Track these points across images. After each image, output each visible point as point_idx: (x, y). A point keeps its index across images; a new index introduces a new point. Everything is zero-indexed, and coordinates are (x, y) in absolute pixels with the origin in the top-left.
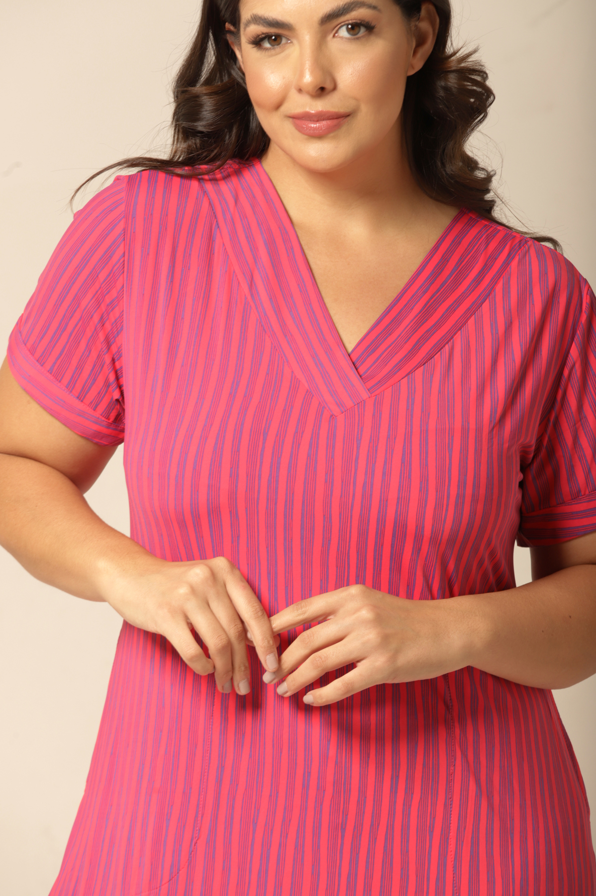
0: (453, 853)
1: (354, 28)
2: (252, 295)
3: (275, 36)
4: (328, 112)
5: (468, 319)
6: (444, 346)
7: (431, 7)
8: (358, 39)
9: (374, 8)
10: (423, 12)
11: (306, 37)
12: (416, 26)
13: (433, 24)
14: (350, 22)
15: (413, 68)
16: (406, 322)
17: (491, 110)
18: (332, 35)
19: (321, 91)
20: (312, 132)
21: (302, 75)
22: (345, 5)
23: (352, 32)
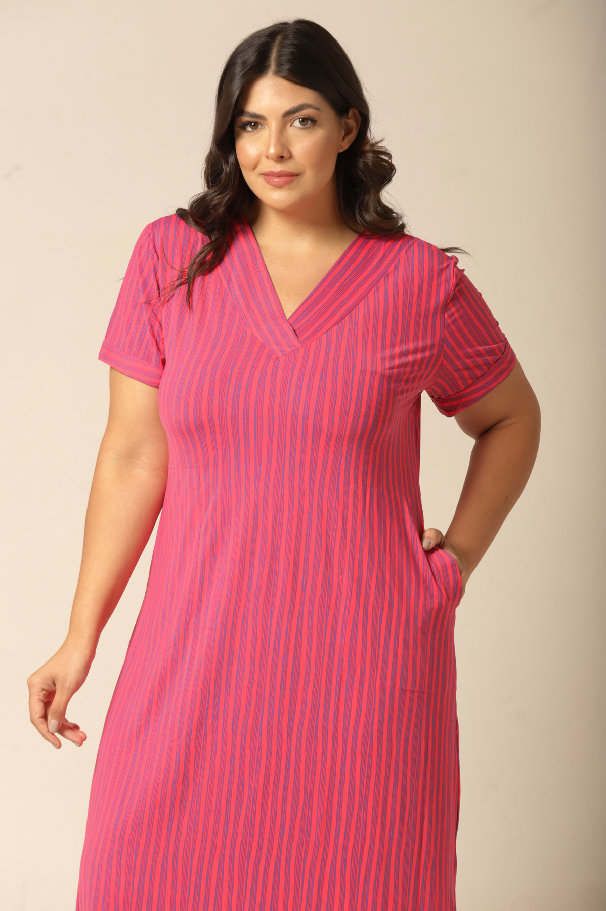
0: (340, 629)
1: (304, 121)
2: (229, 288)
3: (254, 123)
4: (286, 171)
5: (370, 291)
6: (352, 310)
7: (356, 112)
8: (306, 128)
9: (317, 109)
10: (350, 113)
11: (273, 125)
12: (346, 122)
13: (356, 121)
14: (301, 117)
15: (342, 148)
16: (329, 296)
17: (394, 179)
18: (289, 125)
19: (281, 159)
20: (275, 183)
21: (268, 148)
22: (299, 106)
23: (302, 124)
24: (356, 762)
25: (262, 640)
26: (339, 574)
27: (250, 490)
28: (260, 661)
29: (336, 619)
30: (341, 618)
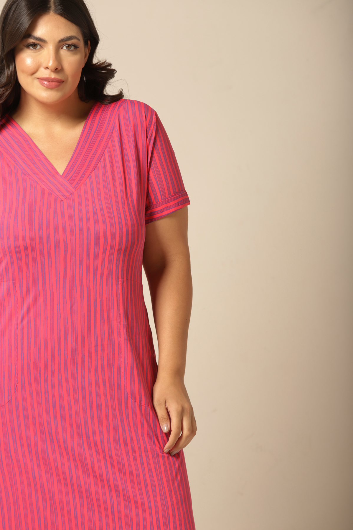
1: (69, 46)
3: (35, 44)
5: (108, 142)
6: (101, 158)
8: (71, 51)
11: (51, 46)
14: (67, 44)
18: (61, 48)
19: (56, 70)
22: (69, 37)
23: (68, 48)
24: (149, 457)
25: (73, 388)
26: (118, 338)
27: (53, 291)
28: (74, 402)
29: (119, 367)
30: (122, 366)
